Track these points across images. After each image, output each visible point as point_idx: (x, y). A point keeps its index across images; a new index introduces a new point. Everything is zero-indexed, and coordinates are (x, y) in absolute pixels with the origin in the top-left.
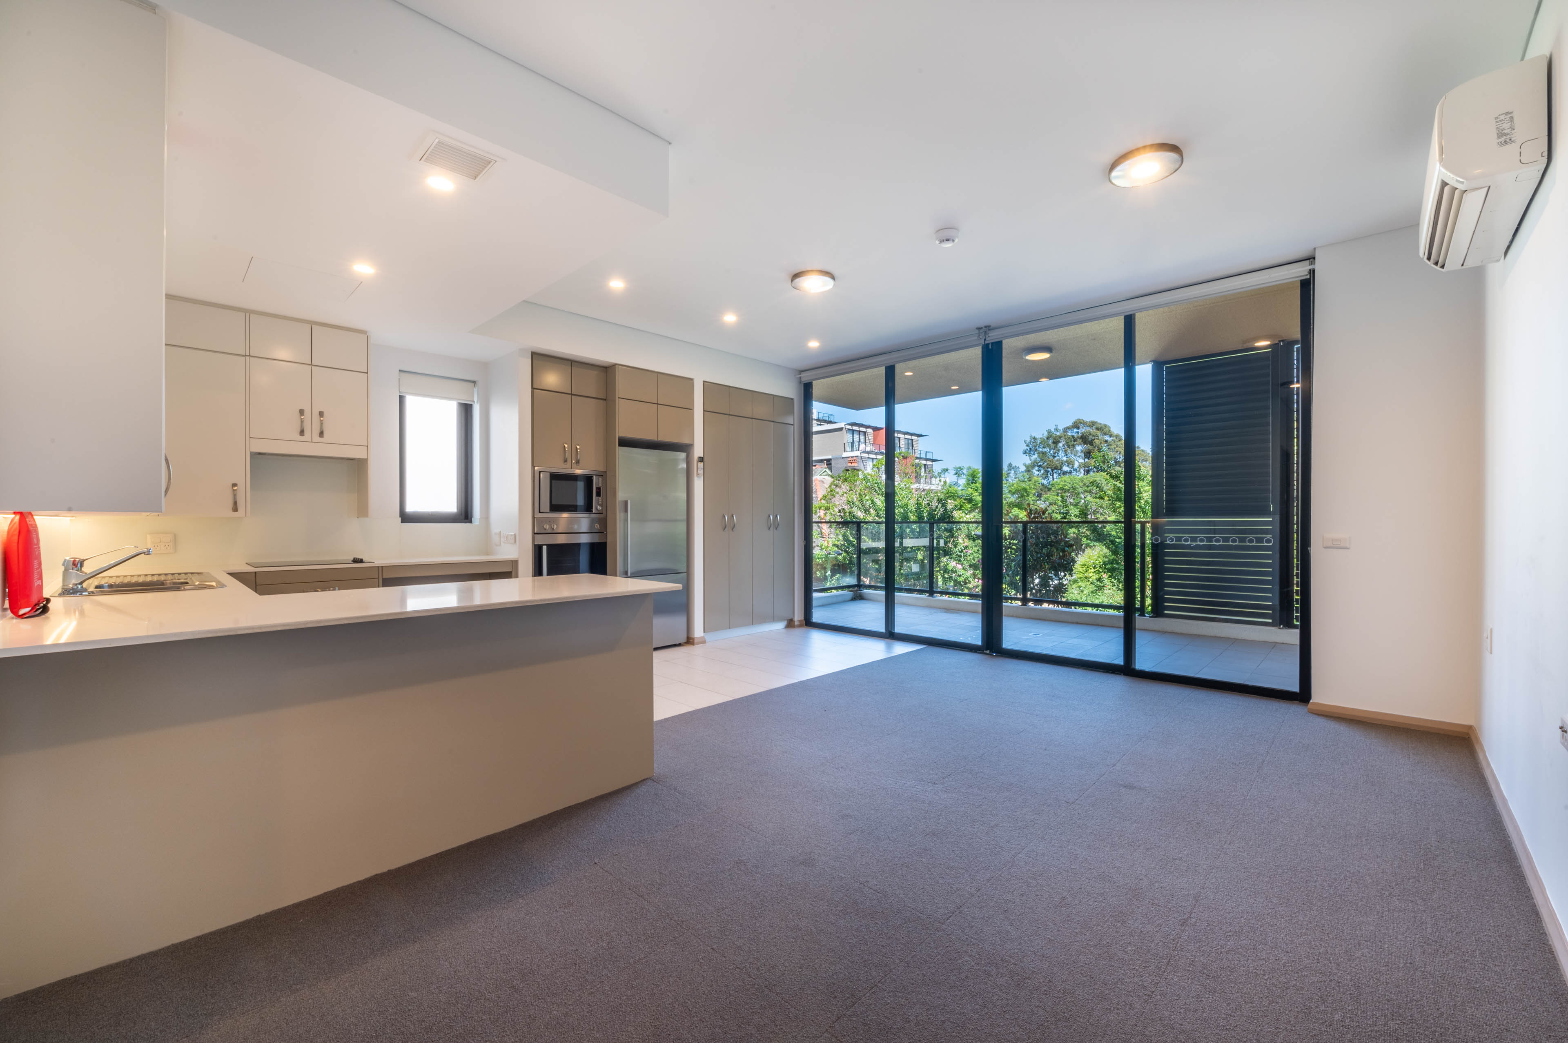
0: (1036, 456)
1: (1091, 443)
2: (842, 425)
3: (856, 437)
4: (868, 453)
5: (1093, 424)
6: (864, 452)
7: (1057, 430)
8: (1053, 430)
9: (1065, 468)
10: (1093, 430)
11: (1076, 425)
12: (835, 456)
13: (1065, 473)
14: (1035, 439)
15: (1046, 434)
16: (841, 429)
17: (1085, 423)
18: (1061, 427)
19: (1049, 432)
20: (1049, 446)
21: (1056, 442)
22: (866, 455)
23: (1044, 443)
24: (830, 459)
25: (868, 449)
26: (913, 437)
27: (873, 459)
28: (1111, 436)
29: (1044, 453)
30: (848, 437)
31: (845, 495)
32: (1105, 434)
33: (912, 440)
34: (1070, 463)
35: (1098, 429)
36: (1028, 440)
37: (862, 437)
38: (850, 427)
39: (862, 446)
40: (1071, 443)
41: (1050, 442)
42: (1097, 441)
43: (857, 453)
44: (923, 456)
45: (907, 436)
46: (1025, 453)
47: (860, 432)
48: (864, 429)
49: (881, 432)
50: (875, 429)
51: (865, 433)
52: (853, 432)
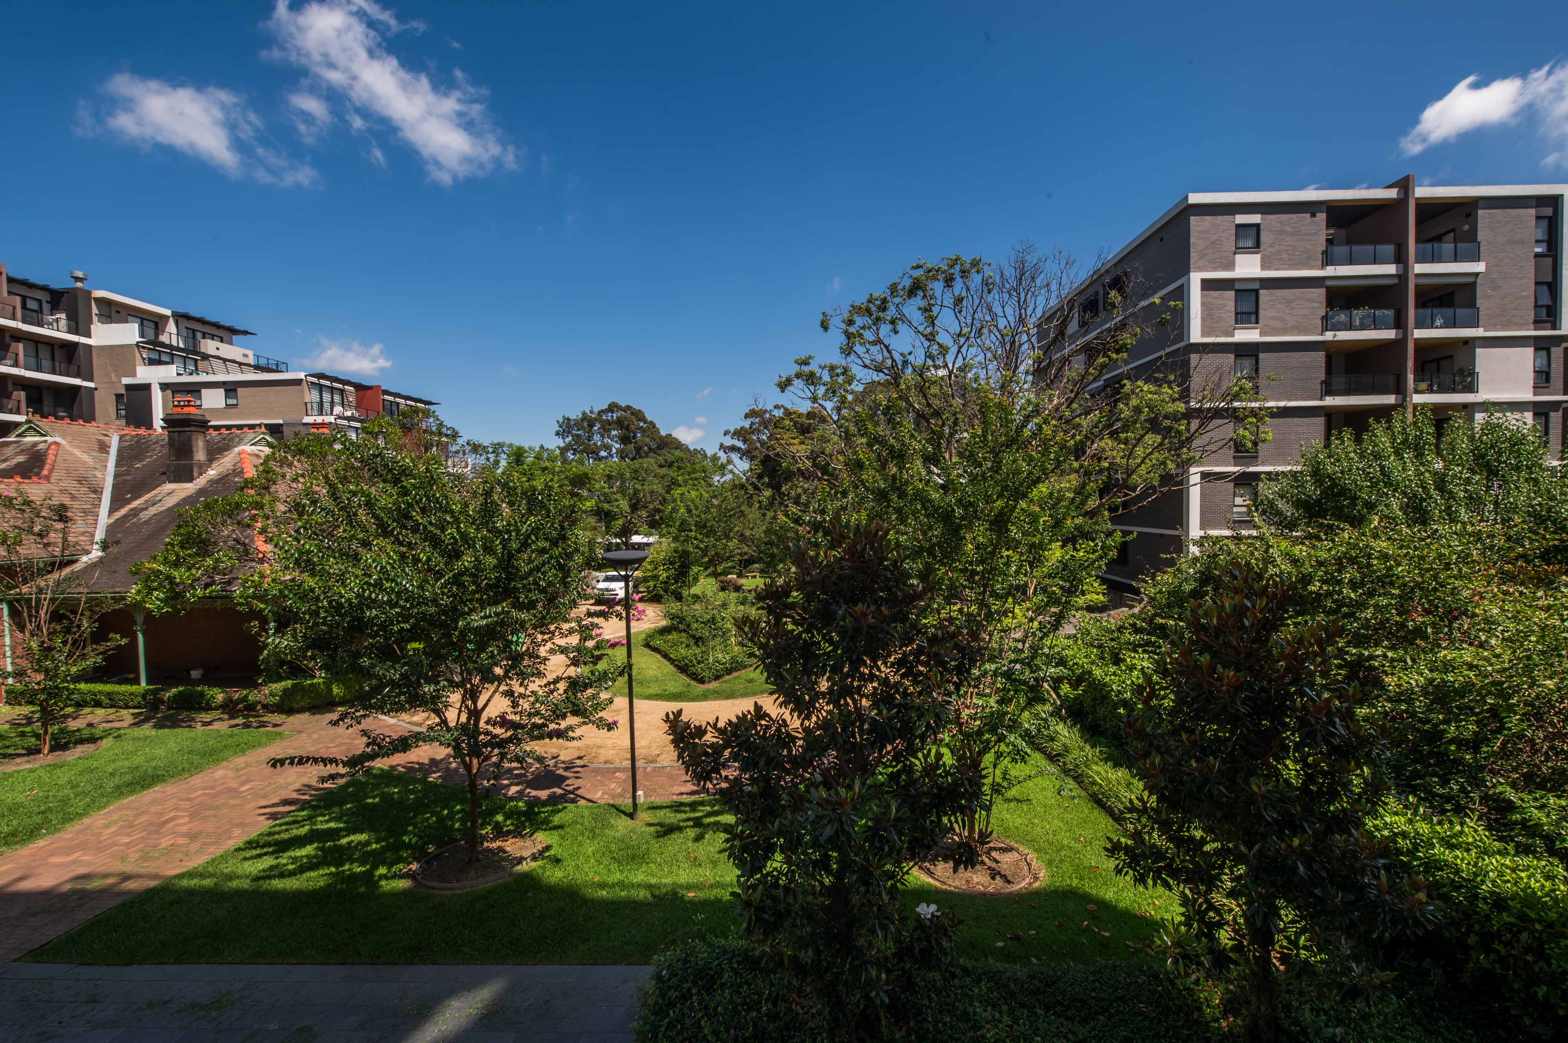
0: (570, 438)
1: (627, 428)
2: (302, 375)
3: (327, 397)
4: (349, 419)
5: (629, 407)
6: (340, 418)
7: (592, 412)
8: (588, 412)
9: (603, 454)
10: (627, 414)
11: (613, 407)
12: (288, 420)
13: (600, 459)
14: (568, 419)
15: (580, 416)
16: (298, 382)
17: (619, 408)
18: (596, 410)
19: (584, 413)
20: (583, 428)
21: (591, 425)
22: (345, 423)
23: (578, 424)
24: (281, 425)
25: (348, 414)
26: (398, 400)
27: (357, 428)
28: (645, 422)
29: (577, 435)
30: (313, 396)
31: (301, 480)
32: (640, 420)
33: (418, 408)
34: (607, 448)
35: (632, 414)
36: (561, 420)
37: (337, 398)
38: (315, 380)
39: (338, 409)
40: (606, 428)
41: (585, 424)
42: (632, 426)
43: (331, 419)
45: (409, 402)
46: (557, 434)
47: (332, 389)
48: (340, 386)
49: (369, 392)
50: (359, 387)
51: (342, 392)
52: (321, 388)
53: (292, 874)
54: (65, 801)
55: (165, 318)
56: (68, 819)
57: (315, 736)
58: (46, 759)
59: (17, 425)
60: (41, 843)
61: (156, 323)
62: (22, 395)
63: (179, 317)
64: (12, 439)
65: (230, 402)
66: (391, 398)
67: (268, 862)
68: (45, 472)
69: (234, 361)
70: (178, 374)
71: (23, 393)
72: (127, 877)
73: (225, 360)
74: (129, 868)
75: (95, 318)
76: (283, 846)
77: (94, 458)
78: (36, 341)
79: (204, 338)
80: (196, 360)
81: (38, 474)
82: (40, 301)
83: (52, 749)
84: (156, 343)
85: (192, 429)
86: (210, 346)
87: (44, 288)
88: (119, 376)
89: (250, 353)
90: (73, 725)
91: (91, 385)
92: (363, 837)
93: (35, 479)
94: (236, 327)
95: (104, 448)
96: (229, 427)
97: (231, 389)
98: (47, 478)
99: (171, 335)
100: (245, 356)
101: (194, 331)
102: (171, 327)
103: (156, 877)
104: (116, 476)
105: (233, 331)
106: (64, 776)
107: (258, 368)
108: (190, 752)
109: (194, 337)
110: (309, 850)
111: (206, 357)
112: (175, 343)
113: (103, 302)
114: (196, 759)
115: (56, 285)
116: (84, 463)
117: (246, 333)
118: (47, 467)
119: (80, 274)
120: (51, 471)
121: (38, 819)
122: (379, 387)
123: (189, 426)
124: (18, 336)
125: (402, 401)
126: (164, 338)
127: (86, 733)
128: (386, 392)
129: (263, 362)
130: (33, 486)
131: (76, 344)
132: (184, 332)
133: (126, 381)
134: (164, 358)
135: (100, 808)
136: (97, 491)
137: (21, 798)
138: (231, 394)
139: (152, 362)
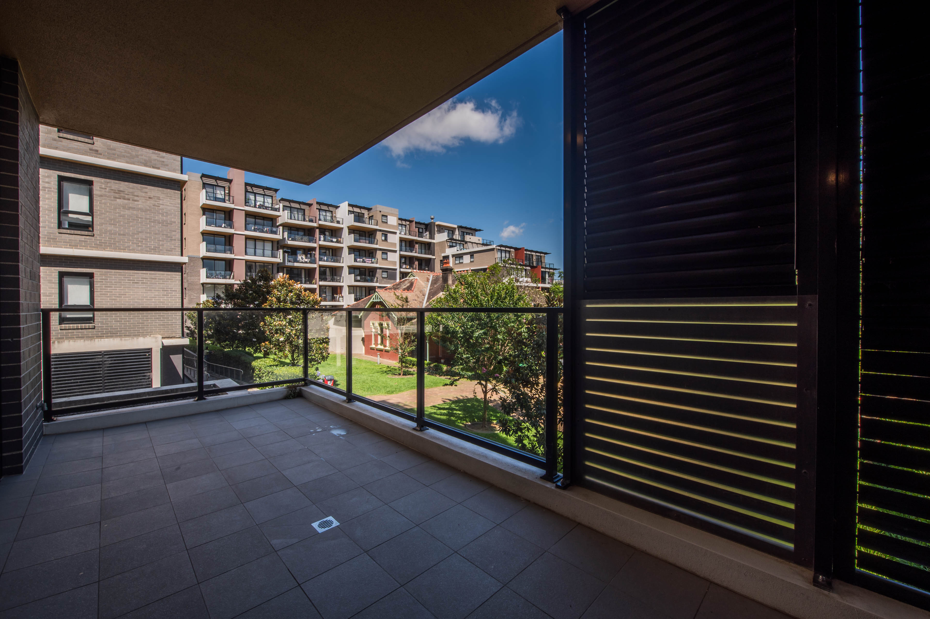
2: (495, 246)
3: (503, 254)
4: (510, 264)
16: (493, 250)
26: (532, 253)
30: (498, 255)
33: (541, 256)
37: (508, 255)
38: (499, 248)
44: (548, 266)
45: (537, 254)
47: (506, 251)
48: (509, 249)
49: (520, 251)
50: (516, 249)
51: (509, 252)
52: (501, 251)
53: (438, 415)
54: (401, 387)
55: (455, 229)
56: (400, 391)
57: (466, 386)
58: (401, 377)
59: (409, 273)
60: (393, 395)
61: (451, 231)
62: (417, 263)
63: (460, 227)
64: (407, 278)
65: (472, 260)
66: (529, 253)
67: (435, 411)
68: (413, 289)
69: (475, 243)
70: (457, 250)
71: (417, 262)
72: (407, 405)
73: (472, 243)
74: (407, 403)
75: (436, 232)
76: (440, 409)
77: (425, 284)
78: (421, 243)
79: (467, 235)
80: (463, 244)
81: (411, 290)
82: (423, 229)
83: (403, 375)
84: (452, 239)
85: (448, 272)
86: (468, 238)
87: (424, 224)
88: (441, 253)
89: (481, 239)
90: (410, 370)
91: (434, 257)
92: (460, 412)
93: (410, 291)
94: (477, 228)
95: (428, 280)
96: (461, 271)
97: (472, 254)
98: (413, 291)
99: (457, 236)
100: (479, 240)
101: (464, 232)
102: (457, 232)
103: (411, 407)
104: (430, 290)
105: (476, 230)
106: (404, 381)
107: (483, 244)
108: (432, 382)
109: (464, 235)
110: (445, 411)
111: (466, 242)
112: (457, 239)
113: (439, 226)
114: (432, 384)
115: (426, 223)
116: (422, 285)
117: (480, 230)
118: (413, 287)
119: (432, 217)
120: (414, 288)
121: (394, 389)
122: (523, 248)
123: (447, 271)
124: (417, 242)
125: (534, 254)
126: (454, 237)
127: (412, 373)
128: (526, 250)
129: (485, 242)
130: (410, 293)
131: (431, 243)
132: (461, 233)
133: (443, 255)
134: (454, 245)
135: (407, 391)
136: (424, 295)
137: (393, 384)
138: (472, 257)
139: (451, 247)
